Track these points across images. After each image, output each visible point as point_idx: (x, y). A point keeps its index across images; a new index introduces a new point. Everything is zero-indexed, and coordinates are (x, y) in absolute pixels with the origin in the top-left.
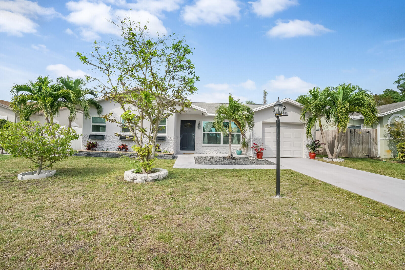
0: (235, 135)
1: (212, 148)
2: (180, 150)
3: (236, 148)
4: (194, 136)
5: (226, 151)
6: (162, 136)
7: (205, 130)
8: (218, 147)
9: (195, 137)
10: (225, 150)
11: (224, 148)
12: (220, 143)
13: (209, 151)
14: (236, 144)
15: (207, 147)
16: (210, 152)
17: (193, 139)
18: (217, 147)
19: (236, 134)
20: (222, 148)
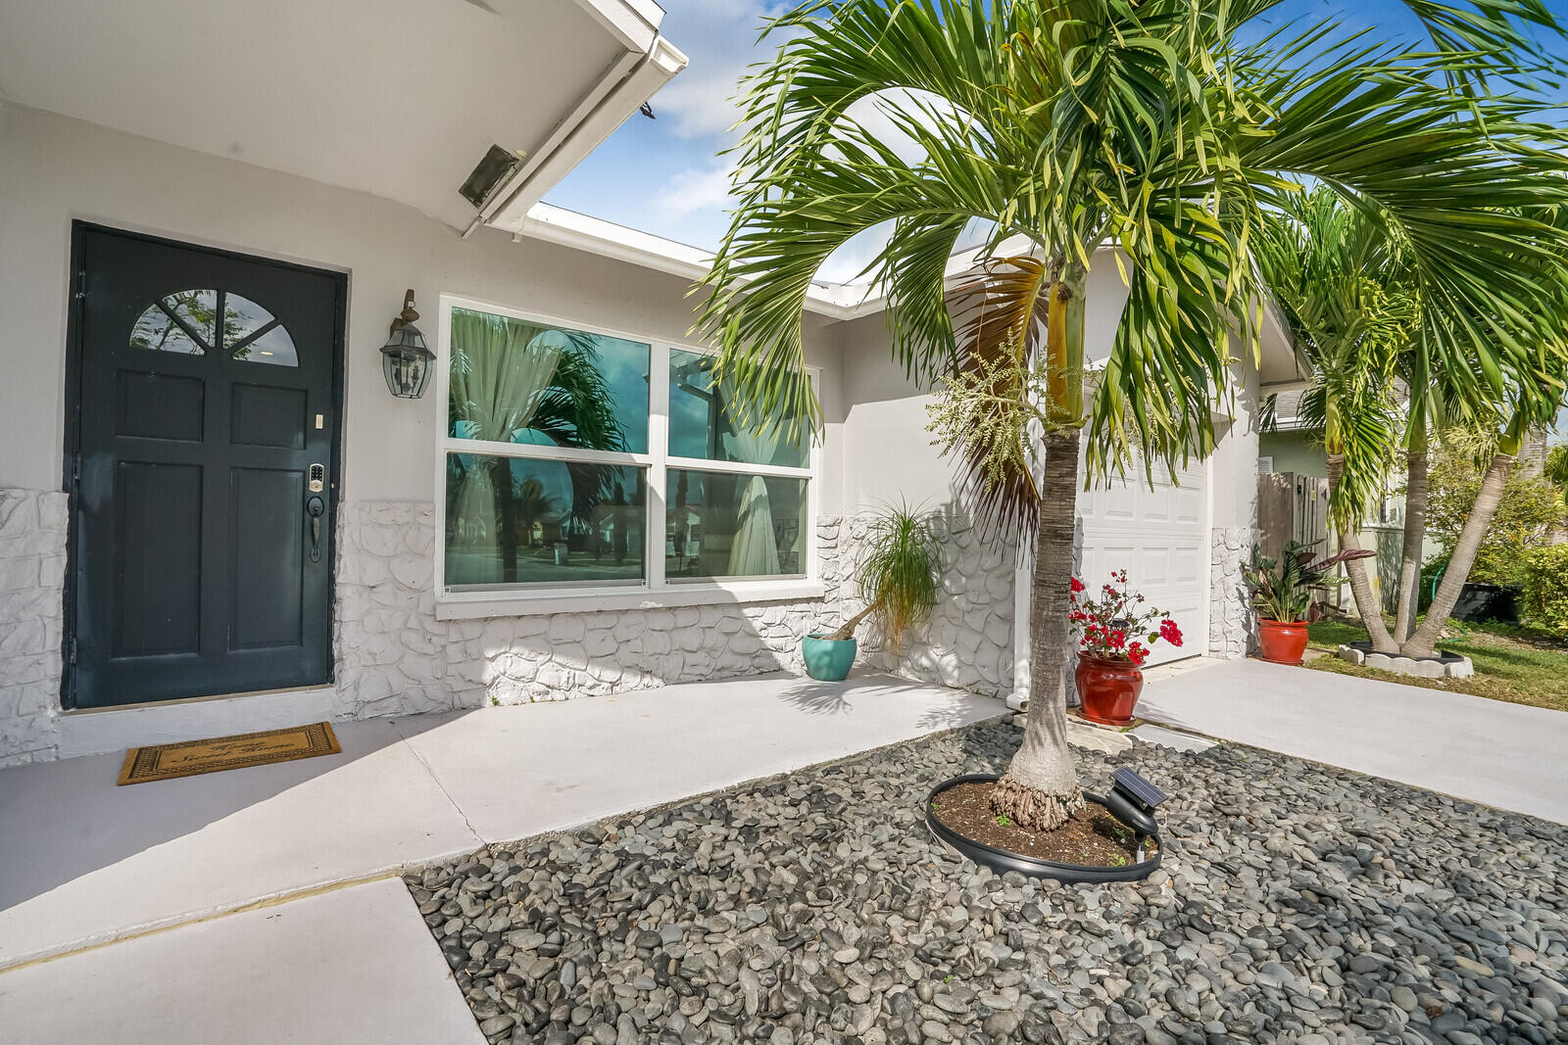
0: (758, 490)
1: (560, 626)
3: (782, 610)
4: (316, 486)
5: (701, 648)
8: (625, 618)
9: (333, 496)
11: (683, 619)
13: (524, 667)
14: (761, 570)
16: (535, 686)
17: (307, 530)
18: (611, 620)
19: (767, 478)
20: (667, 620)
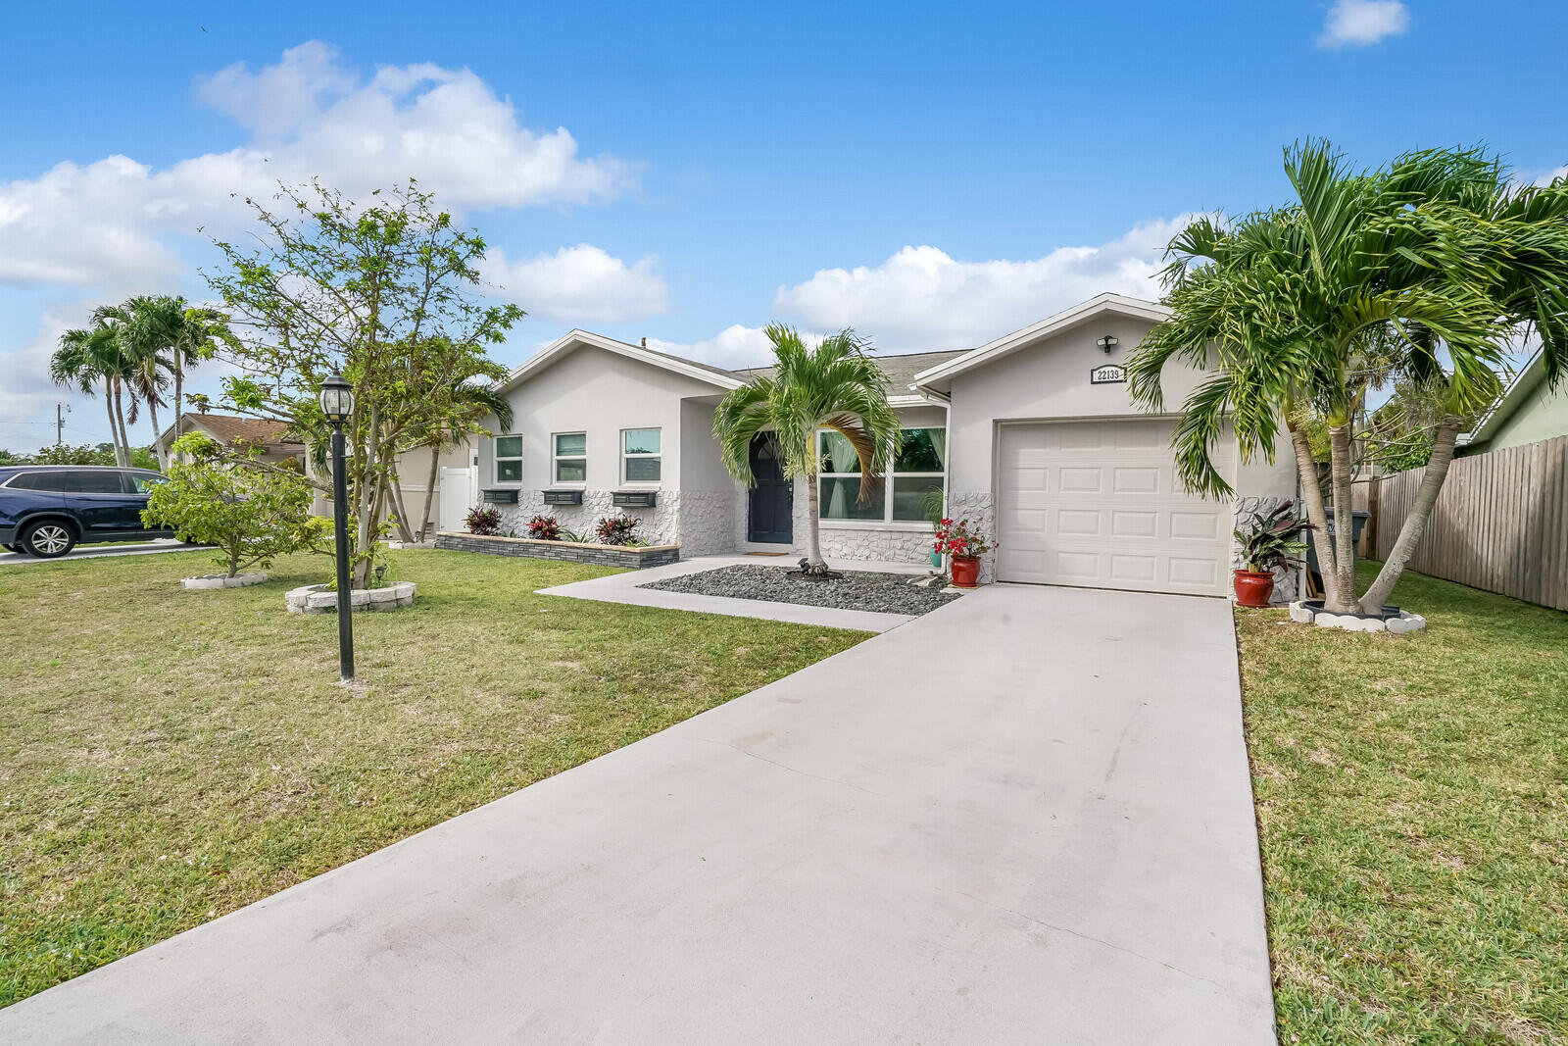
1: (849, 533)
2: (749, 540)
3: (926, 536)
4: (790, 490)
6: (646, 490)
7: (836, 465)
8: (872, 534)
10: (898, 544)
12: (881, 517)
15: (831, 533)
20: (888, 535)
